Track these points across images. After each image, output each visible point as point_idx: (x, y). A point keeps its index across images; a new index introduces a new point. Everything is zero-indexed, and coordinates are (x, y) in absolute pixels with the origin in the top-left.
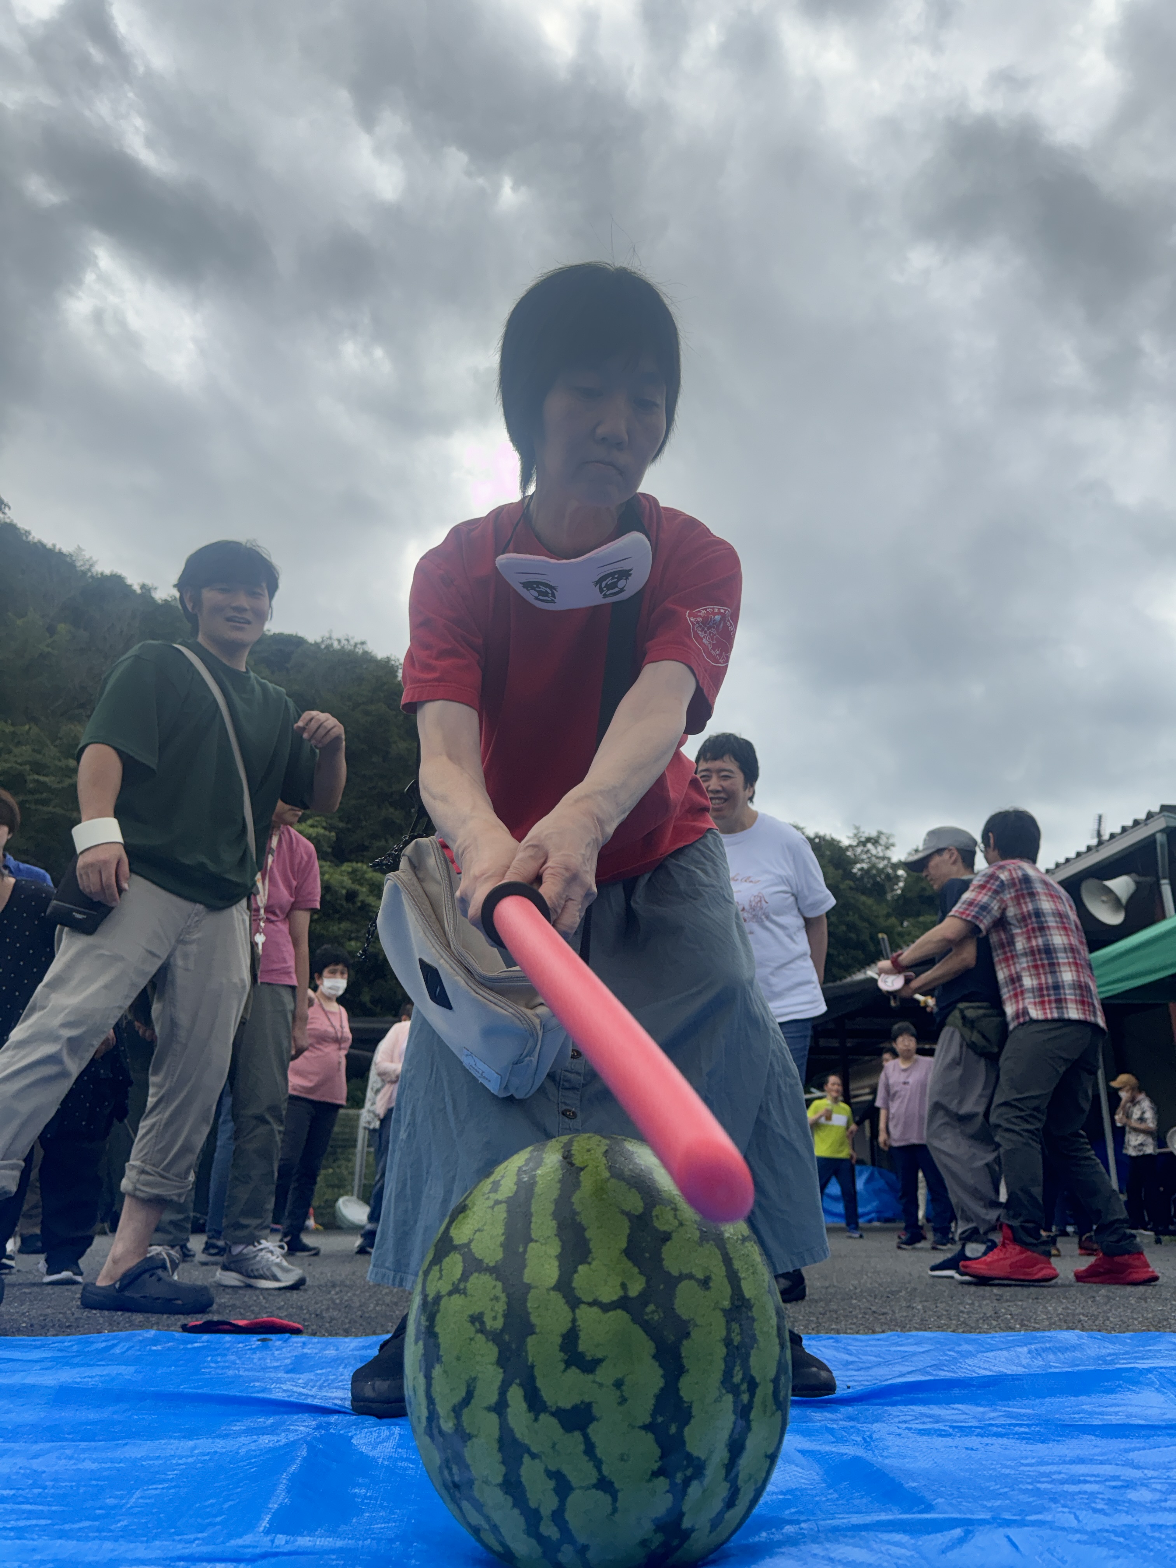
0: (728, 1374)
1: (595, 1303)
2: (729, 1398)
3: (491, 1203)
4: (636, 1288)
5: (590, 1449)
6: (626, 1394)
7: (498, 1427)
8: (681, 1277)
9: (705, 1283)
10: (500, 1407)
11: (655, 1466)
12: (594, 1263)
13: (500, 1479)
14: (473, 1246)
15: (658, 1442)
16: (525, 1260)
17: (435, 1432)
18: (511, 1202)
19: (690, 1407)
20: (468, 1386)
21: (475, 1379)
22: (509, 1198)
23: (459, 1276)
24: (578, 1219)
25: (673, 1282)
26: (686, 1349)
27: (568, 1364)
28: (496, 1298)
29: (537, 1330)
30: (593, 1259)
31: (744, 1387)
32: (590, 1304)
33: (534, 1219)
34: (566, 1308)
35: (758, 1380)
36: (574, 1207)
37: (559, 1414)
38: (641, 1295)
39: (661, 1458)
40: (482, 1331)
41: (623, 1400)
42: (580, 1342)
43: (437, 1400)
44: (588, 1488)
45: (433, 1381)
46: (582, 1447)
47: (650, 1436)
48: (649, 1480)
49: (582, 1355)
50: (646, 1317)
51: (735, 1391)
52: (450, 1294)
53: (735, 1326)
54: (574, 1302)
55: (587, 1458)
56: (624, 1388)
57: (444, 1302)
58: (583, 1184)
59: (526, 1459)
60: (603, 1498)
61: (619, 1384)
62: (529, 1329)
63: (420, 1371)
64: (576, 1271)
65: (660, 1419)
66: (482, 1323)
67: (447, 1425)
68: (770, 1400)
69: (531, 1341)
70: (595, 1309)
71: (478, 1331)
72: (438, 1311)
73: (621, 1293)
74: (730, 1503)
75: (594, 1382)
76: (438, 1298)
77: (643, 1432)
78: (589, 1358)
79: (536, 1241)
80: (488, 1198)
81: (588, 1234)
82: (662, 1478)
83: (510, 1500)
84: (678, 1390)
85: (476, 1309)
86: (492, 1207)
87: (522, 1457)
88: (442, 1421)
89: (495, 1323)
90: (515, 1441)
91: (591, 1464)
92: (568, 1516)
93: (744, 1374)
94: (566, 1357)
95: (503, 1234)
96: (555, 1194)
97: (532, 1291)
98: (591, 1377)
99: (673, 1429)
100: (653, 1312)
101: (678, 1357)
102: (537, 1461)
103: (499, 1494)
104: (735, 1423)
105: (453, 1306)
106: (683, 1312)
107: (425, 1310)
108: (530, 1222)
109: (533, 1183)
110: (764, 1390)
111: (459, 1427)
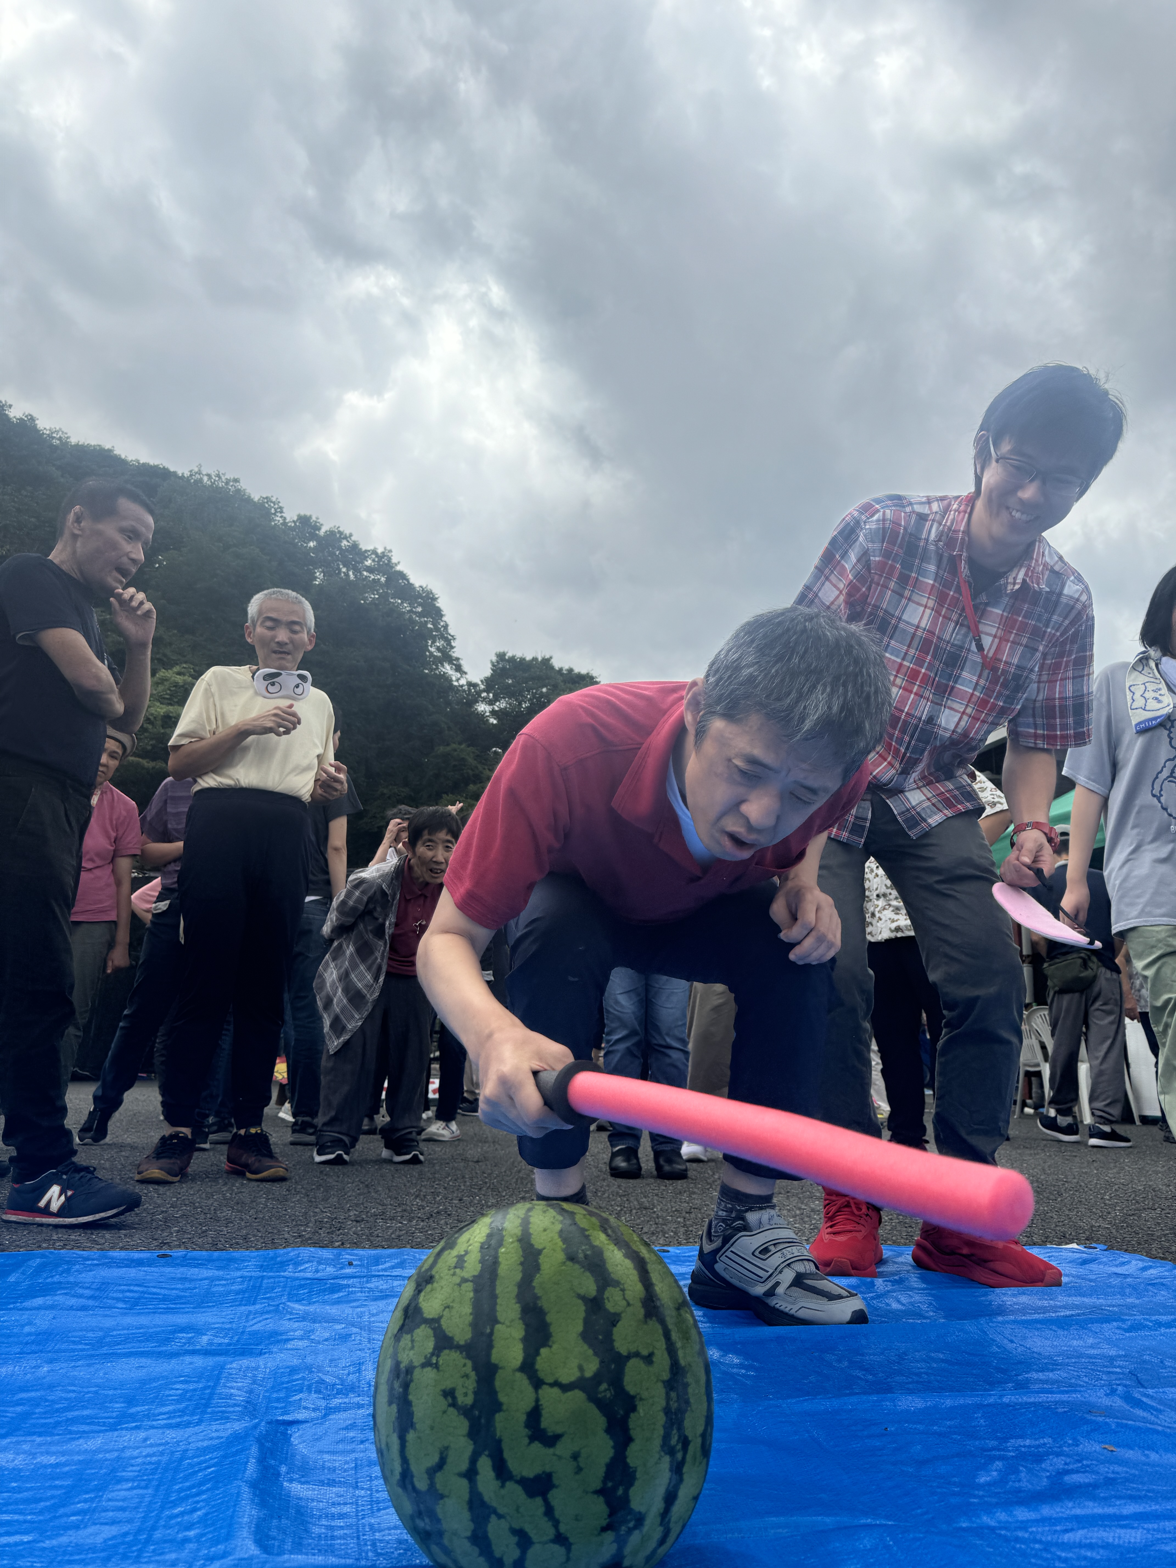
0: (666, 1437)
1: (556, 1384)
2: (667, 1459)
3: (457, 1280)
4: (592, 1367)
5: (549, 1511)
6: (582, 1465)
7: (468, 1490)
8: (628, 1357)
9: (649, 1359)
10: (471, 1474)
11: (604, 1523)
12: (555, 1347)
13: (469, 1534)
14: (443, 1322)
15: (608, 1503)
16: (491, 1341)
17: (409, 1487)
18: (477, 1280)
19: (635, 1472)
20: (441, 1453)
21: (447, 1448)
22: (474, 1276)
23: (431, 1350)
24: (539, 1303)
25: (622, 1361)
26: (634, 1421)
27: (532, 1439)
28: (466, 1376)
29: (504, 1407)
30: (554, 1343)
31: (679, 1447)
32: (552, 1385)
33: (499, 1301)
34: (531, 1388)
35: (690, 1439)
36: (536, 1291)
37: (524, 1482)
38: (595, 1375)
39: (610, 1516)
40: (454, 1404)
41: (579, 1470)
42: (542, 1419)
43: (412, 1461)
44: (545, 1543)
45: (407, 1444)
46: (542, 1510)
47: (601, 1499)
48: (599, 1534)
49: (544, 1431)
50: (600, 1396)
51: (671, 1452)
52: (424, 1366)
53: (673, 1395)
54: (537, 1383)
55: (546, 1519)
56: (580, 1459)
57: (417, 1373)
58: (542, 1267)
59: (493, 1518)
60: (559, 1550)
61: (575, 1457)
62: (497, 1407)
63: (394, 1431)
64: (537, 1353)
65: (610, 1484)
66: (454, 1398)
67: (421, 1484)
68: (699, 1454)
69: (498, 1417)
70: (556, 1391)
71: (450, 1405)
72: (411, 1381)
73: (578, 1375)
74: (662, 1542)
75: (554, 1455)
76: (410, 1368)
77: (596, 1496)
78: (550, 1434)
79: (503, 1324)
80: (454, 1274)
81: (548, 1319)
82: (609, 1532)
83: (476, 1550)
84: (625, 1457)
85: (448, 1385)
86: (459, 1285)
87: (489, 1516)
88: (415, 1480)
89: (466, 1399)
90: (483, 1504)
91: (550, 1523)
93: (680, 1437)
94: (530, 1433)
95: (471, 1314)
96: (518, 1276)
97: (500, 1371)
98: (551, 1451)
99: (620, 1492)
100: (606, 1390)
101: (625, 1429)
102: (503, 1520)
103: (467, 1545)
104: (670, 1479)
105: (425, 1378)
106: (631, 1389)
107: (398, 1376)
108: (496, 1304)
109: (496, 1263)
110: (695, 1446)
111: (432, 1486)
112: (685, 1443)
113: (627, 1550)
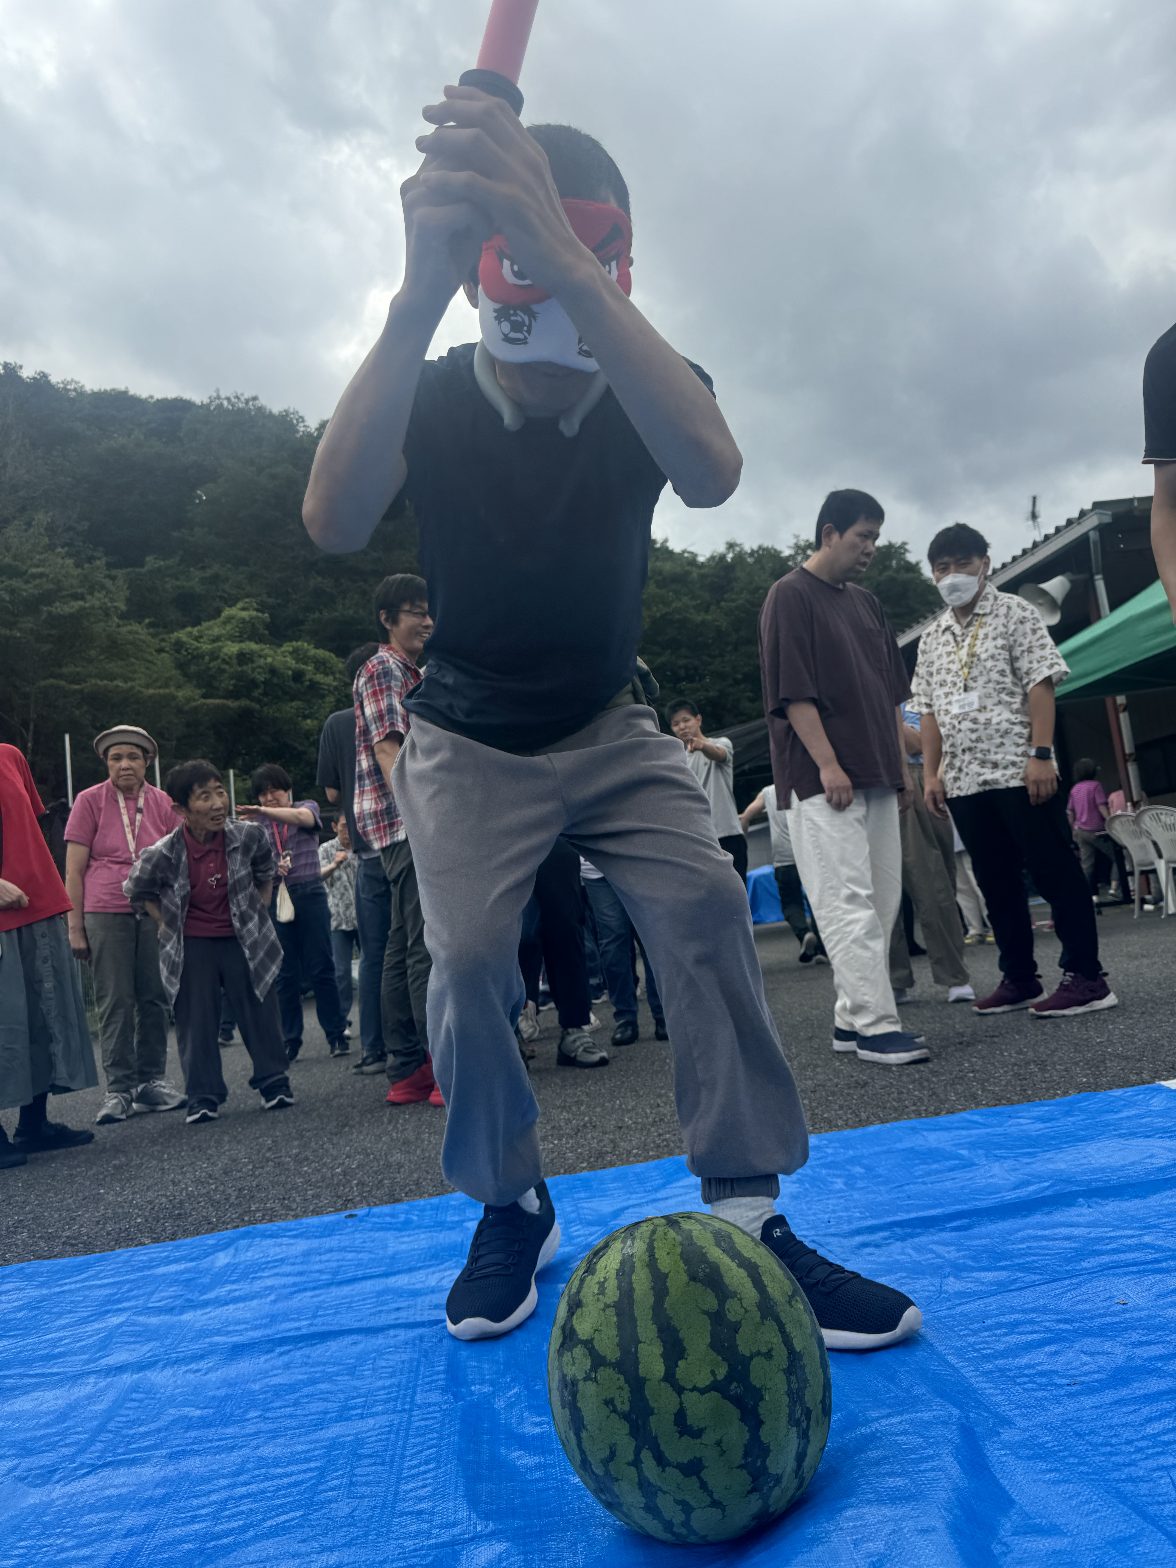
0: (792, 1415)
1: (694, 1389)
2: (794, 1429)
3: (601, 1304)
4: (722, 1372)
5: (703, 1485)
6: (725, 1449)
7: (636, 1475)
8: (752, 1357)
9: (769, 1355)
10: (636, 1463)
11: (749, 1488)
12: (689, 1358)
13: (642, 1505)
14: (594, 1343)
15: (750, 1474)
16: (637, 1358)
17: (589, 1469)
18: (617, 1305)
19: (768, 1446)
20: (611, 1448)
21: (615, 1445)
22: (615, 1303)
23: (588, 1366)
24: (672, 1322)
25: (746, 1361)
26: (762, 1408)
27: (681, 1434)
28: (621, 1388)
29: (656, 1411)
30: (689, 1355)
31: (803, 1417)
32: (692, 1390)
33: (638, 1323)
34: (675, 1395)
35: (811, 1407)
36: (667, 1312)
37: (680, 1467)
38: (726, 1377)
39: (753, 1481)
40: (615, 1411)
41: (723, 1453)
42: (687, 1418)
43: (588, 1453)
44: (705, 1507)
45: (582, 1439)
46: (698, 1485)
47: (744, 1471)
48: (746, 1496)
49: (691, 1427)
50: (732, 1393)
51: (797, 1423)
52: (585, 1379)
53: (793, 1378)
54: (680, 1390)
55: (702, 1491)
56: (722, 1445)
57: (581, 1385)
58: (670, 1290)
59: (660, 1494)
60: (716, 1512)
61: (719, 1443)
62: (650, 1412)
63: (570, 1429)
64: (677, 1366)
65: (749, 1459)
66: (614, 1406)
67: (599, 1471)
68: (820, 1415)
69: (652, 1419)
70: (696, 1393)
71: (612, 1411)
72: (577, 1391)
73: (712, 1379)
75: (701, 1444)
76: (575, 1380)
77: (739, 1470)
78: (695, 1429)
79: (644, 1342)
80: (598, 1300)
81: (681, 1335)
82: (754, 1492)
83: (651, 1516)
84: (759, 1437)
85: (607, 1395)
86: (604, 1310)
87: (656, 1493)
88: (593, 1465)
89: (624, 1406)
90: (650, 1484)
91: (705, 1494)
92: (692, 1523)
93: (802, 1408)
94: (679, 1429)
95: (617, 1336)
96: (652, 1300)
97: (648, 1382)
98: (699, 1441)
99: (759, 1463)
100: (736, 1387)
101: (757, 1415)
102: (667, 1495)
103: (642, 1513)
104: (799, 1443)
105: (588, 1390)
106: (756, 1382)
107: (566, 1386)
108: (636, 1326)
109: (632, 1290)
110: (817, 1412)
111: (607, 1472)
112: (808, 1413)
113: (771, 1501)
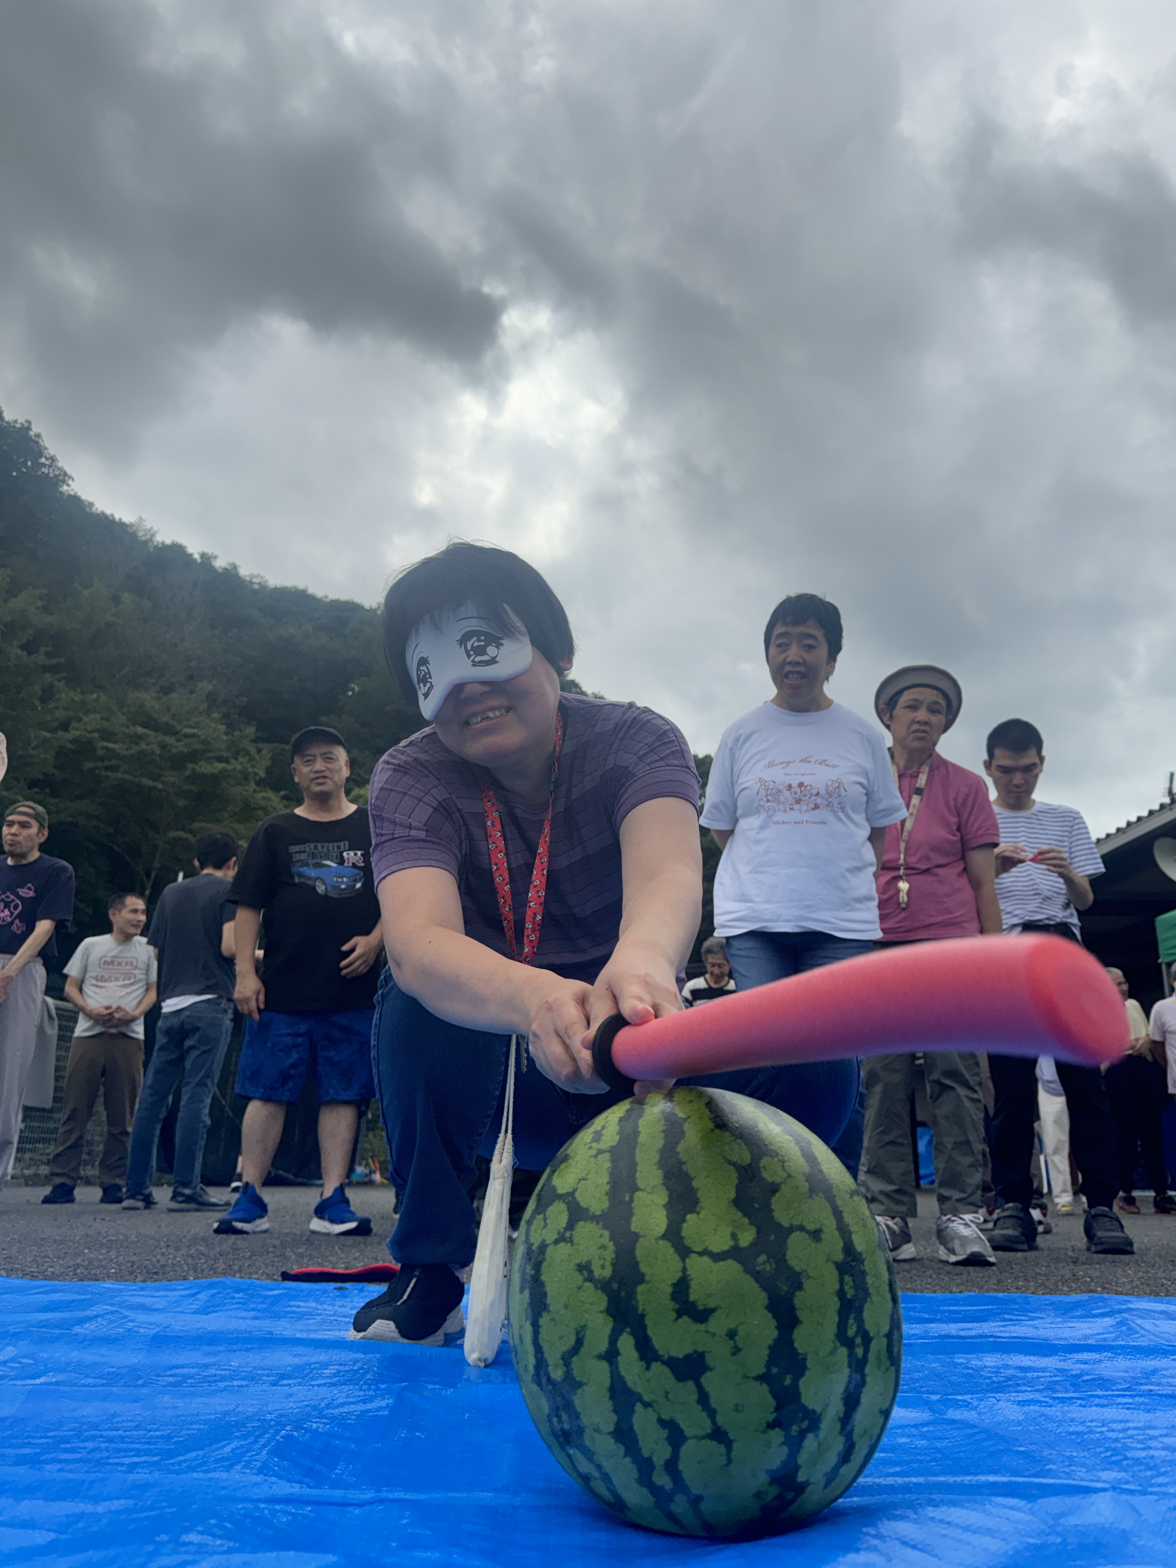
0: (842, 1326)
1: (705, 1253)
2: (844, 1351)
3: (594, 1152)
4: (747, 1237)
5: (703, 1399)
6: (740, 1345)
7: (609, 1375)
8: (791, 1229)
9: (816, 1235)
10: (611, 1356)
11: (771, 1417)
12: (703, 1213)
13: (611, 1428)
14: (577, 1194)
15: (774, 1394)
16: (631, 1209)
17: (544, 1380)
18: (614, 1149)
19: (805, 1359)
20: (578, 1333)
21: (584, 1327)
22: (612, 1147)
23: (564, 1225)
24: (684, 1168)
25: (784, 1233)
26: (800, 1299)
27: (680, 1314)
28: (604, 1247)
29: (647, 1278)
30: (702, 1209)
31: (858, 1340)
32: (701, 1254)
33: (639, 1168)
34: (677, 1257)
35: (871, 1335)
36: (680, 1156)
37: (672, 1363)
38: (754, 1245)
39: (777, 1409)
40: (590, 1279)
41: (736, 1350)
42: (691, 1291)
43: (545, 1349)
44: (703, 1438)
45: (540, 1329)
46: (695, 1397)
47: (765, 1387)
48: (764, 1432)
49: (694, 1304)
50: (758, 1268)
51: (849, 1344)
52: (556, 1242)
53: (848, 1280)
54: (684, 1252)
55: (700, 1407)
56: (737, 1338)
57: (549, 1251)
58: (687, 1135)
59: (639, 1407)
60: (717, 1448)
61: (732, 1334)
62: (641, 1278)
63: (527, 1319)
64: (684, 1220)
65: (775, 1370)
66: (591, 1272)
67: (557, 1374)
68: (884, 1355)
69: (640, 1289)
70: (706, 1259)
71: (586, 1280)
72: (544, 1260)
73: (732, 1243)
74: (845, 1458)
75: (707, 1332)
76: (543, 1247)
77: (758, 1383)
78: (701, 1308)
79: (643, 1190)
80: (590, 1148)
81: (695, 1184)
82: (777, 1430)
83: (622, 1449)
84: (792, 1342)
85: (583, 1258)
86: (596, 1156)
87: (634, 1405)
88: (550, 1369)
89: (603, 1272)
90: (627, 1390)
91: (705, 1414)
92: (681, 1466)
93: (858, 1328)
94: (677, 1306)
95: (608, 1183)
96: (660, 1143)
97: (641, 1240)
98: (702, 1327)
99: (788, 1381)
100: (764, 1263)
101: (792, 1309)
102: (650, 1409)
103: (610, 1442)
104: (850, 1377)
105: (558, 1255)
106: (796, 1264)
107: (530, 1259)
108: (636, 1171)
109: (636, 1133)
110: (878, 1345)
111: (568, 1374)
112: (866, 1338)
113: (801, 1459)
